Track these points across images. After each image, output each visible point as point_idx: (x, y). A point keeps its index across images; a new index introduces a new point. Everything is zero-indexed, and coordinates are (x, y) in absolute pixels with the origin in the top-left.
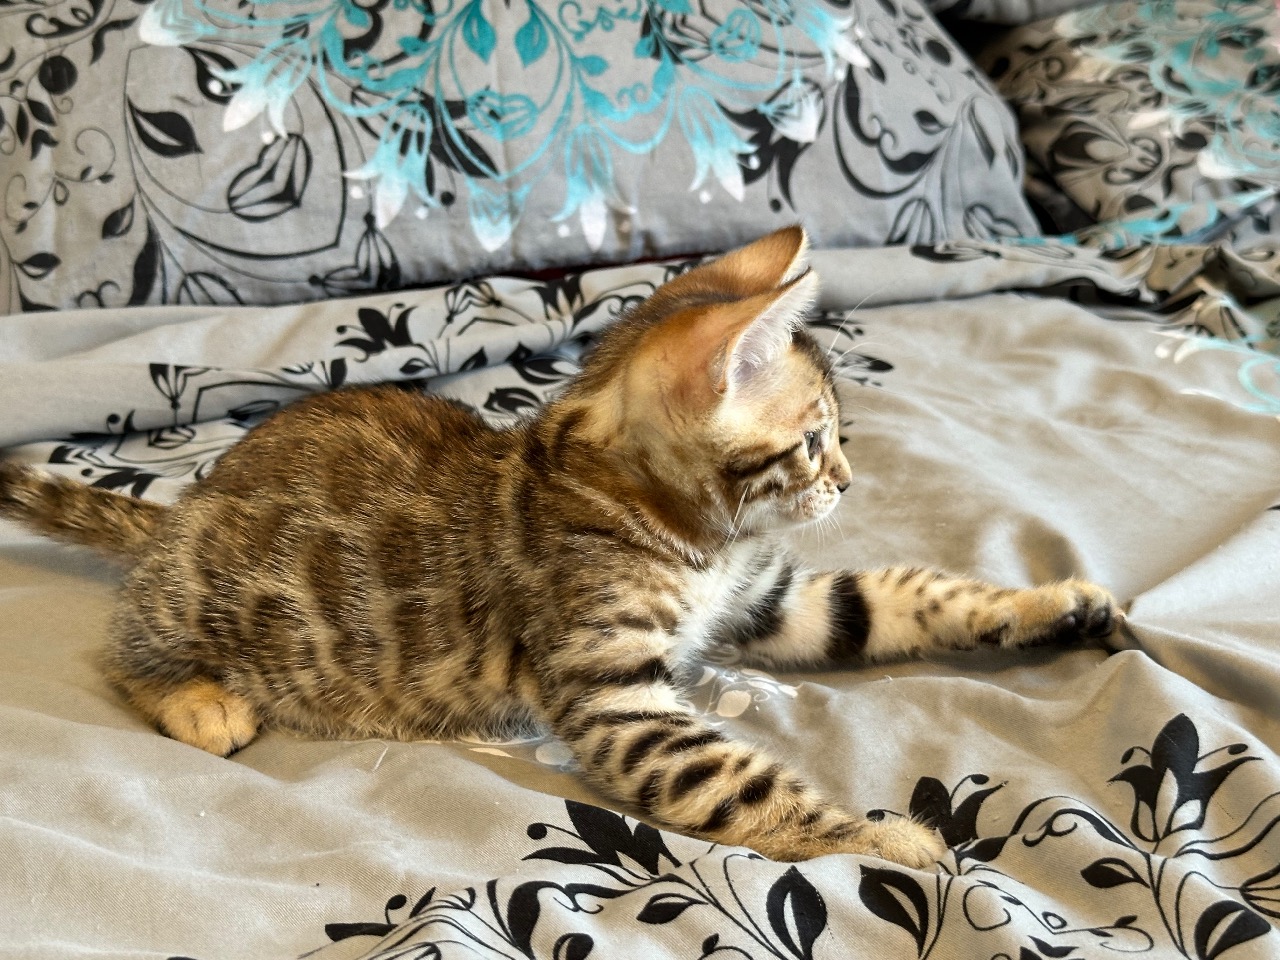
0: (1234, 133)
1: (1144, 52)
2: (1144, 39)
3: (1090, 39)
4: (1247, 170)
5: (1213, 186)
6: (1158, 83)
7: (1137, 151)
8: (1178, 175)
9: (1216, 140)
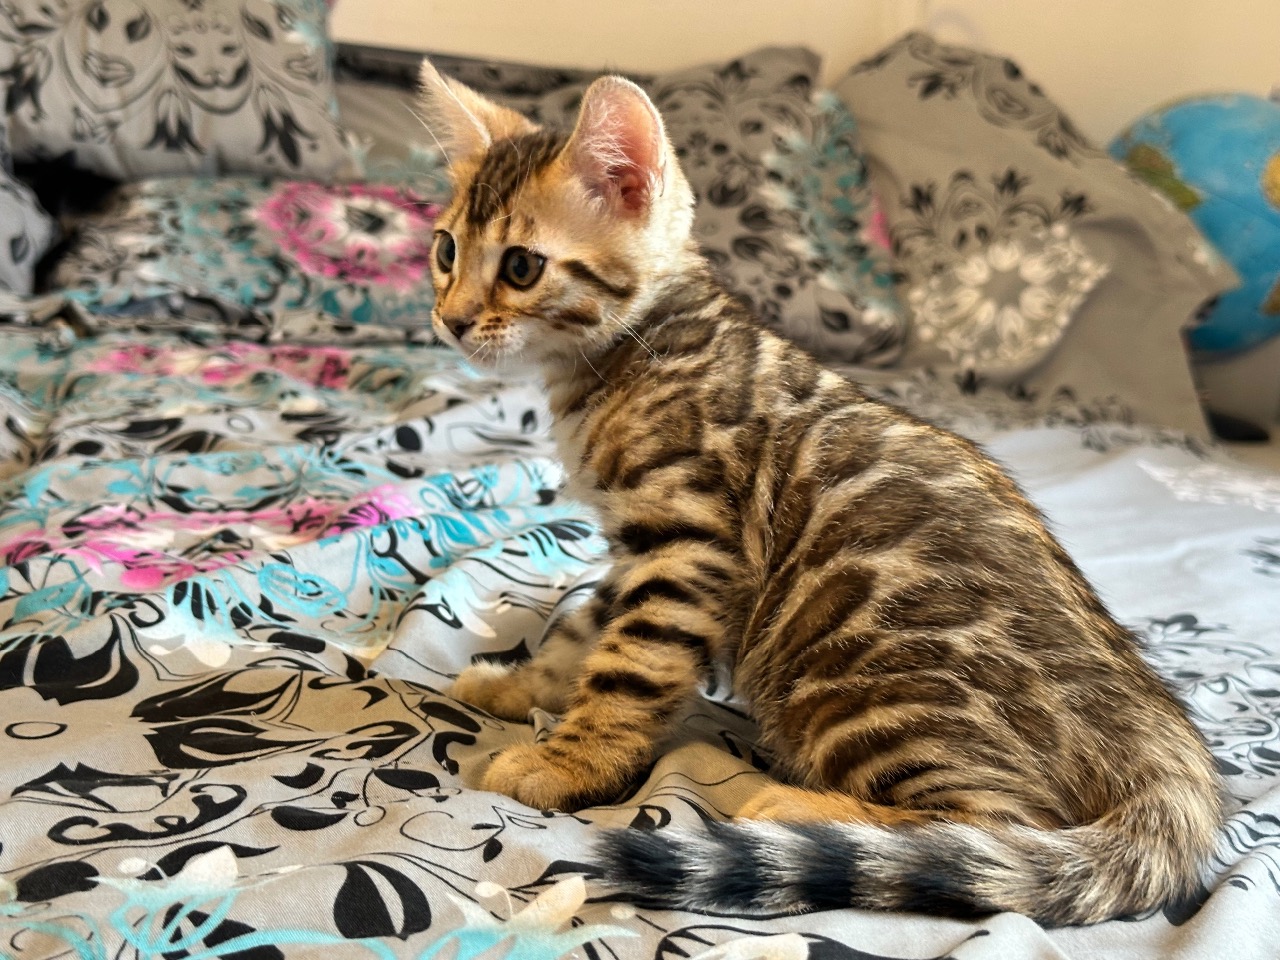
0: (179, 257)
1: (172, 205)
2: (180, 200)
3: (150, 196)
4: (173, 277)
5: (144, 282)
6: (165, 223)
7: (109, 256)
8: (125, 275)
9: (164, 259)
